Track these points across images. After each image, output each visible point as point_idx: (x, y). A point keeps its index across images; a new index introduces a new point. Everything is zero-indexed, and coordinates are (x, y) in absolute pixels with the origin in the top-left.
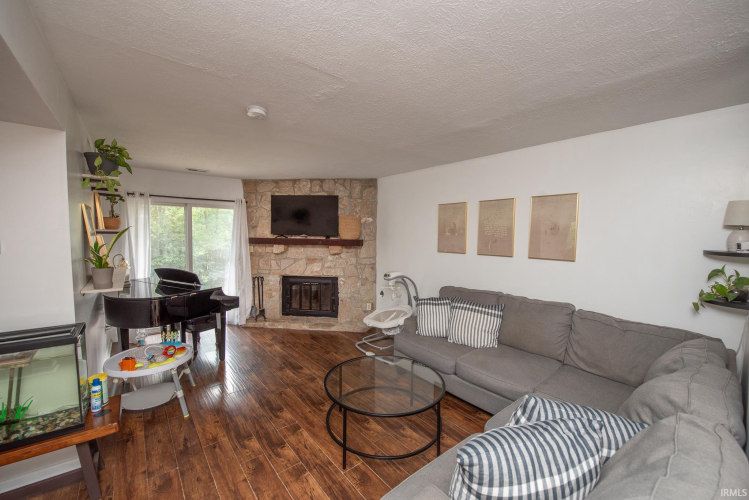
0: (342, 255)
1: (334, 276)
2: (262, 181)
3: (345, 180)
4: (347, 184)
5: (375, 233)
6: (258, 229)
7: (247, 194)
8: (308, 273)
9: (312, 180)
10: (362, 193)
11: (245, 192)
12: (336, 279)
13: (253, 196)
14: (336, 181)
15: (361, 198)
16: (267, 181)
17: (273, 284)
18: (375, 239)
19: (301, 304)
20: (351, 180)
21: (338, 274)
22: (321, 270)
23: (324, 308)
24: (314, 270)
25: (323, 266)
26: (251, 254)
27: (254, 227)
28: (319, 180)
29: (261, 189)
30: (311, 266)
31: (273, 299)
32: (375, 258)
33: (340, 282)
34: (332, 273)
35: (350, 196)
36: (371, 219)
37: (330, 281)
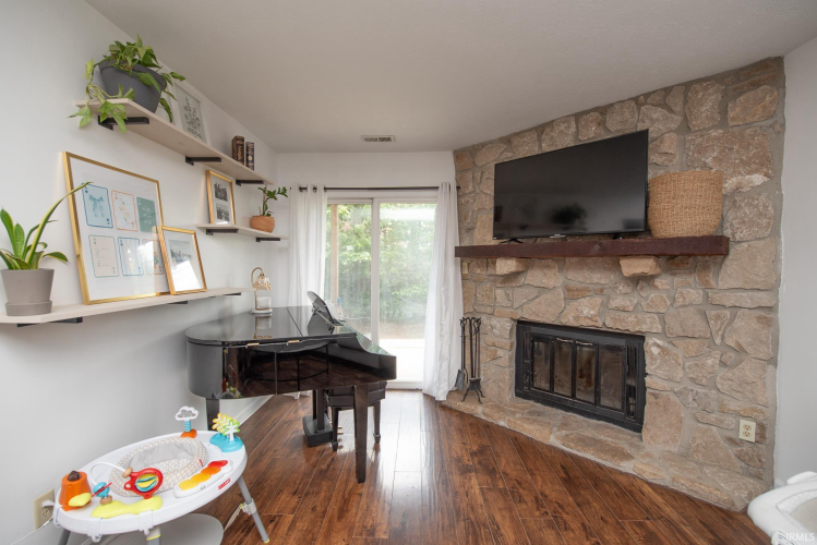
0: (658, 282)
1: (633, 329)
2: (483, 145)
3: (667, 90)
4: (677, 102)
5: (777, 218)
6: (476, 232)
7: (461, 172)
8: (569, 320)
9: (578, 116)
10: (724, 112)
11: (457, 172)
12: (640, 338)
13: (469, 175)
14: (638, 101)
15: (723, 123)
16: (491, 142)
17: (499, 334)
18: (776, 233)
19: (552, 382)
20: (688, 86)
21: (644, 328)
22: (599, 314)
23: (605, 401)
24: (584, 312)
25: (604, 305)
26: (464, 278)
27: (470, 230)
28: (595, 110)
29: (481, 160)
30: (575, 303)
31: (499, 362)
32: (773, 288)
33: (652, 348)
34: (629, 324)
35: (685, 128)
36: (758, 179)
37: (621, 342)
